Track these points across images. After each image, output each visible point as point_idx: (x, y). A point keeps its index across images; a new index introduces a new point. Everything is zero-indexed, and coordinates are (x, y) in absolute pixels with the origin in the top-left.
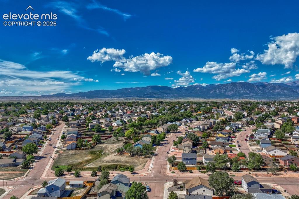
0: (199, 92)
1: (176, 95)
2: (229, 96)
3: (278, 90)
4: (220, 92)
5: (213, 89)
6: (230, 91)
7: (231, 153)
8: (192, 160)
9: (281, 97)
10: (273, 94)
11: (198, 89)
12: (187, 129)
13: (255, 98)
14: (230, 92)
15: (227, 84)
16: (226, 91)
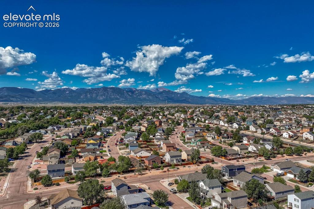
0: (69, 96)
1: (41, 99)
2: (100, 100)
3: (144, 96)
4: (91, 97)
5: (84, 93)
6: (102, 95)
7: (102, 159)
8: (60, 171)
9: (146, 102)
10: (140, 99)
11: (67, 93)
12: (54, 137)
13: (125, 103)
14: (101, 97)
15: (98, 88)
16: (97, 96)
